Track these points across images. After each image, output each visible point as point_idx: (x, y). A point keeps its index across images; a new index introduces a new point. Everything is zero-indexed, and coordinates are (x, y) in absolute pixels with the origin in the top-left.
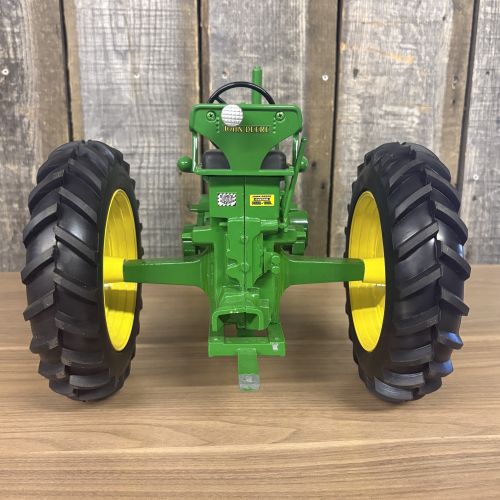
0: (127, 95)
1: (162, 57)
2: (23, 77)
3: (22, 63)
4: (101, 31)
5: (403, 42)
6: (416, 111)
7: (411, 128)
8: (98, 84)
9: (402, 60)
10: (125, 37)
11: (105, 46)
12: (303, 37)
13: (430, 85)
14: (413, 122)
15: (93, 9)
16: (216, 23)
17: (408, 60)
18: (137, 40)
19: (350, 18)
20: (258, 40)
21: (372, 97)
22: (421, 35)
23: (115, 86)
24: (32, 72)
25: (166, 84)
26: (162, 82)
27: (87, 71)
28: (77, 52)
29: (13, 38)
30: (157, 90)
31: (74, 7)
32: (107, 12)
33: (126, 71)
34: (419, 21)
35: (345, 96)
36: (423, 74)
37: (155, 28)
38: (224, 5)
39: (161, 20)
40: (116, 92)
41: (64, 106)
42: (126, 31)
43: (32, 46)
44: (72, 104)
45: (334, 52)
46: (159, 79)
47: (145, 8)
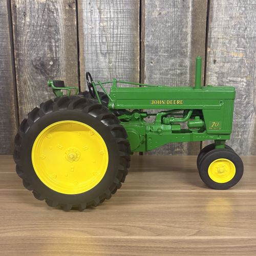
0: (106, 73)
1: (123, 56)
2: (59, 65)
3: (59, 59)
4: (95, 44)
5: (238, 47)
6: (245, 80)
7: (242, 88)
8: (93, 68)
9: (238, 55)
10: (106, 47)
11: (96, 51)
12: (189, 45)
13: (252, 67)
14: (243, 85)
15: (91, 34)
16: (148, 40)
17: (241, 55)
18: (111, 48)
19: (212, 36)
20: (168, 47)
21: (223, 73)
22: (247, 43)
23: (101, 69)
24: (63, 63)
25: (124, 68)
26: (122, 67)
27: (88, 62)
28: (84, 53)
29: (56, 48)
30: (120, 71)
31: (83, 34)
32: (98, 36)
33: (106, 62)
34: (246, 37)
35: (210, 73)
36: (248, 62)
37: (120, 42)
38: (152, 31)
39: (123, 38)
40: (101, 72)
41: (77, 78)
42: (106, 44)
43: (64, 51)
44: (81, 77)
45: (204, 52)
46: (121, 66)
47: (115, 33)
